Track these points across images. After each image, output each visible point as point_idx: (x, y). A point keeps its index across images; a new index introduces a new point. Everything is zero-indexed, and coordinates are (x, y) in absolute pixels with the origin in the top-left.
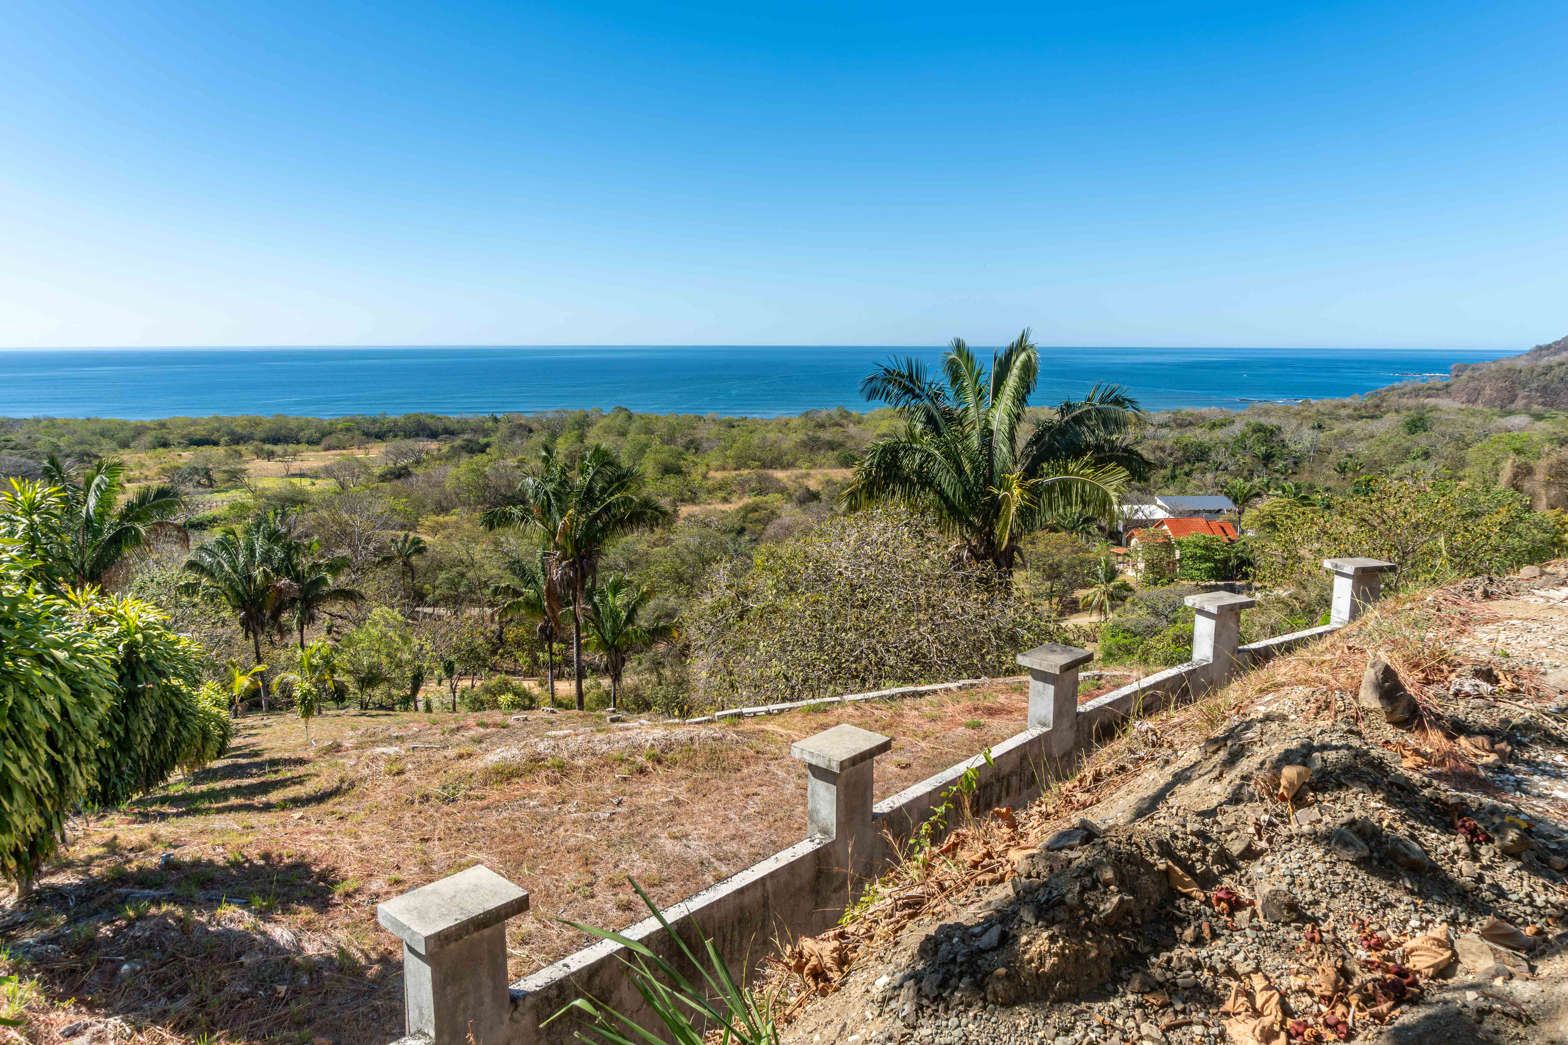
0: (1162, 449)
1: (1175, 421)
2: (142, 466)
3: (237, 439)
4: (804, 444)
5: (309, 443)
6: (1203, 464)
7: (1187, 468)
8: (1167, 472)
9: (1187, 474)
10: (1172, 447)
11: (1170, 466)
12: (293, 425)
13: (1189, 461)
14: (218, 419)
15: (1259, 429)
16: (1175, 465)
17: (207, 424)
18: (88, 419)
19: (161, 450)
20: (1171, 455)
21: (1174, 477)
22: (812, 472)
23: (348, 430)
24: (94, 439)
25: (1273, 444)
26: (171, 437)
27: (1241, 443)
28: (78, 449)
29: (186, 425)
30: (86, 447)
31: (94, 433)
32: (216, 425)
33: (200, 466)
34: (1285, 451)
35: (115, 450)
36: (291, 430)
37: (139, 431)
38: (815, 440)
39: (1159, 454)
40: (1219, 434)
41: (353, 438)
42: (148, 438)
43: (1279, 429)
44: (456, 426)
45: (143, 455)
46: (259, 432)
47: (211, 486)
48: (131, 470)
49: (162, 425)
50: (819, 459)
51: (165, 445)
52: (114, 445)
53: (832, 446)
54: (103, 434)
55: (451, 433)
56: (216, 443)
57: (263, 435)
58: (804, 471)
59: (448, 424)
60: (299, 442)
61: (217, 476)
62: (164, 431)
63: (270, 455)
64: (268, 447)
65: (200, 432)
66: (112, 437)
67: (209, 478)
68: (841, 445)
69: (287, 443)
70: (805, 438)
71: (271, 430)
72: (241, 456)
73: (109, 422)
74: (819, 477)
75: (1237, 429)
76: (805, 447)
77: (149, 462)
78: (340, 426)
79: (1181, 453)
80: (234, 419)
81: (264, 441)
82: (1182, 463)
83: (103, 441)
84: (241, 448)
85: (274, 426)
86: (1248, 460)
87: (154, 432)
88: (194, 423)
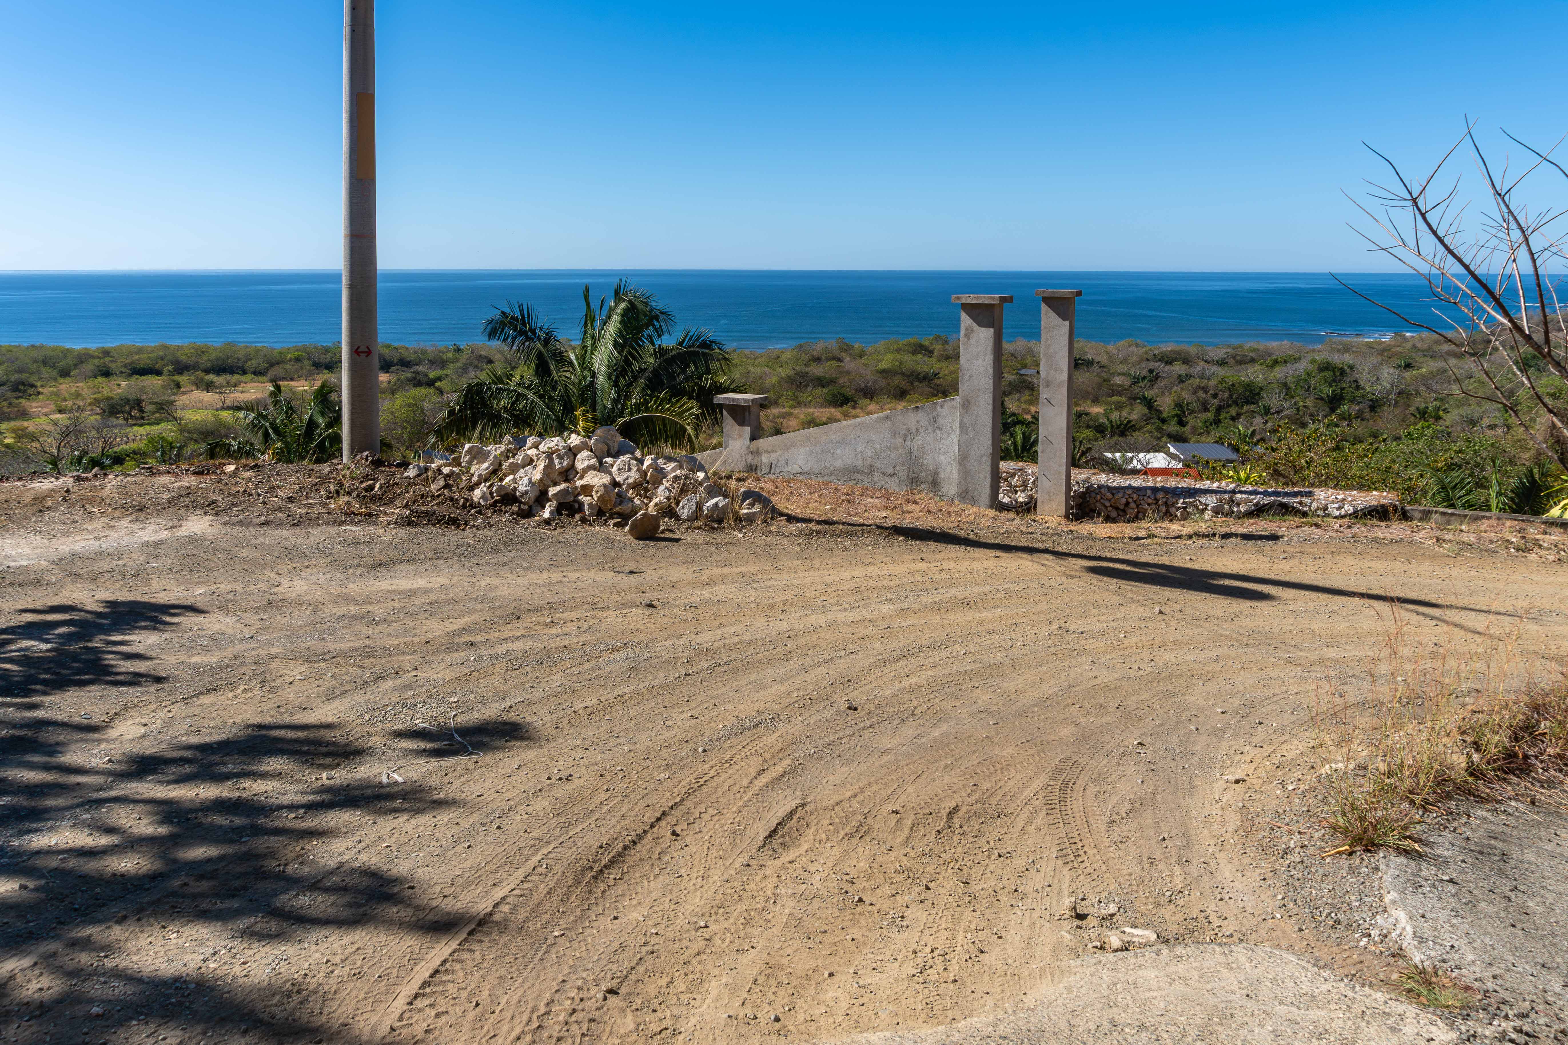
0: (1205, 389)
1: (1234, 357)
2: (78, 395)
3: (181, 368)
4: (790, 380)
5: (255, 373)
6: (1253, 407)
7: (1233, 411)
8: (1210, 415)
9: (1233, 419)
10: (1216, 386)
11: (1213, 409)
12: (240, 354)
13: (1236, 403)
14: (165, 347)
15: (1326, 367)
16: (1219, 409)
17: (153, 352)
18: (33, 346)
19: (100, 379)
20: (1215, 396)
21: (1217, 422)
22: (796, 411)
23: (298, 360)
24: (34, 367)
25: (1344, 385)
26: (113, 365)
27: (1304, 383)
28: (15, 377)
29: (131, 353)
30: (24, 376)
31: (35, 361)
32: (161, 353)
33: (133, 397)
34: (1358, 393)
35: (55, 379)
36: (238, 359)
37: (82, 358)
38: (804, 375)
39: (1201, 394)
40: (1279, 373)
41: (302, 368)
42: (89, 367)
43: (1351, 367)
44: (412, 357)
45: (81, 384)
46: (204, 361)
47: (143, 418)
48: (66, 400)
49: (106, 353)
50: (805, 396)
51: (107, 374)
52: (55, 373)
53: (821, 382)
54: (45, 363)
55: (405, 363)
56: (159, 373)
57: (209, 365)
58: (786, 410)
59: (405, 354)
60: (244, 373)
61: (149, 408)
62: (108, 359)
63: (209, 387)
64: (212, 377)
65: (144, 360)
66: (53, 366)
67: (141, 410)
68: (832, 381)
69: (232, 373)
70: (791, 373)
71: (217, 359)
72: (178, 386)
73: (54, 349)
74: (802, 417)
75: (1302, 367)
76: (792, 383)
77: (86, 392)
78: (289, 356)
79: (1226, 395)
80: (180, 348)
81: (207, 371)
82: (1229, 406)
83: (43, 369)
84: (183, 379)
85: (221, 355)
86: (1309, 403)
87: (96, 361)
88: (140, 351)
